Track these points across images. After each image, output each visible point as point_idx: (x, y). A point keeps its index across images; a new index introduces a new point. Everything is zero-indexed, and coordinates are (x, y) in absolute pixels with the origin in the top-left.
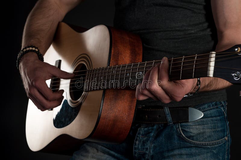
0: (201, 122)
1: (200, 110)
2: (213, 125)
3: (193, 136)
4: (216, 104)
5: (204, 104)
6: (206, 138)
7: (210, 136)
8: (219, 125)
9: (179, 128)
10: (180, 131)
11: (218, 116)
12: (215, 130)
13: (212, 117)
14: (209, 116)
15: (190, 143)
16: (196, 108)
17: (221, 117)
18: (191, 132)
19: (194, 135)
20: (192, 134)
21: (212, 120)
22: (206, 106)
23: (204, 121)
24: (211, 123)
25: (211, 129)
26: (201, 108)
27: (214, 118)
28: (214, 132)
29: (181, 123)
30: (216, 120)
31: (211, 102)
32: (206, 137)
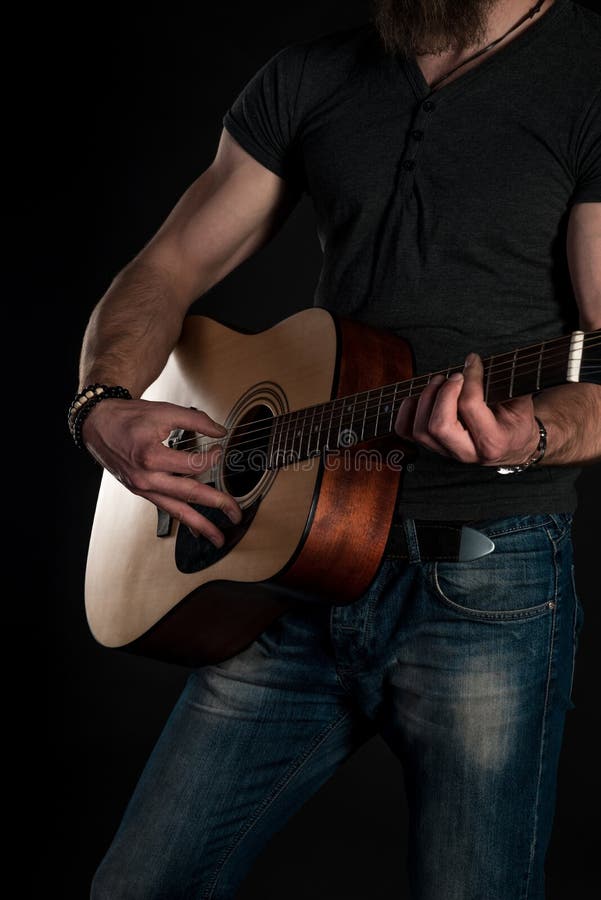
0: (488, 563)
1: (488, 533)
2: (514, 571)
3: (465, 596)
4: (531, 522)
5: (500, 519)
6: (495, 602)
7: (504, 598)
8: (532, 571)
9: (433, 573)
10: (434, 580)
11: (534, 550)
12: (520, 582)
13: (516, 551)
14: (508, 548)
15: (456, 610)
16: (478, 529)
17: (541, 553)
18: (460, 587)
19: (468, 592)
20: (461, 591)
21: (515, 559)
22: (505, 524)
23: (493, 560)
24: (511, 566)
25: (510, 580)
26: (492, 528)
27: (522, 555)
28: (515, 587)
29: (440, 561)
30: (526, 560)
31: (520, 516)
32: (496, 598)
